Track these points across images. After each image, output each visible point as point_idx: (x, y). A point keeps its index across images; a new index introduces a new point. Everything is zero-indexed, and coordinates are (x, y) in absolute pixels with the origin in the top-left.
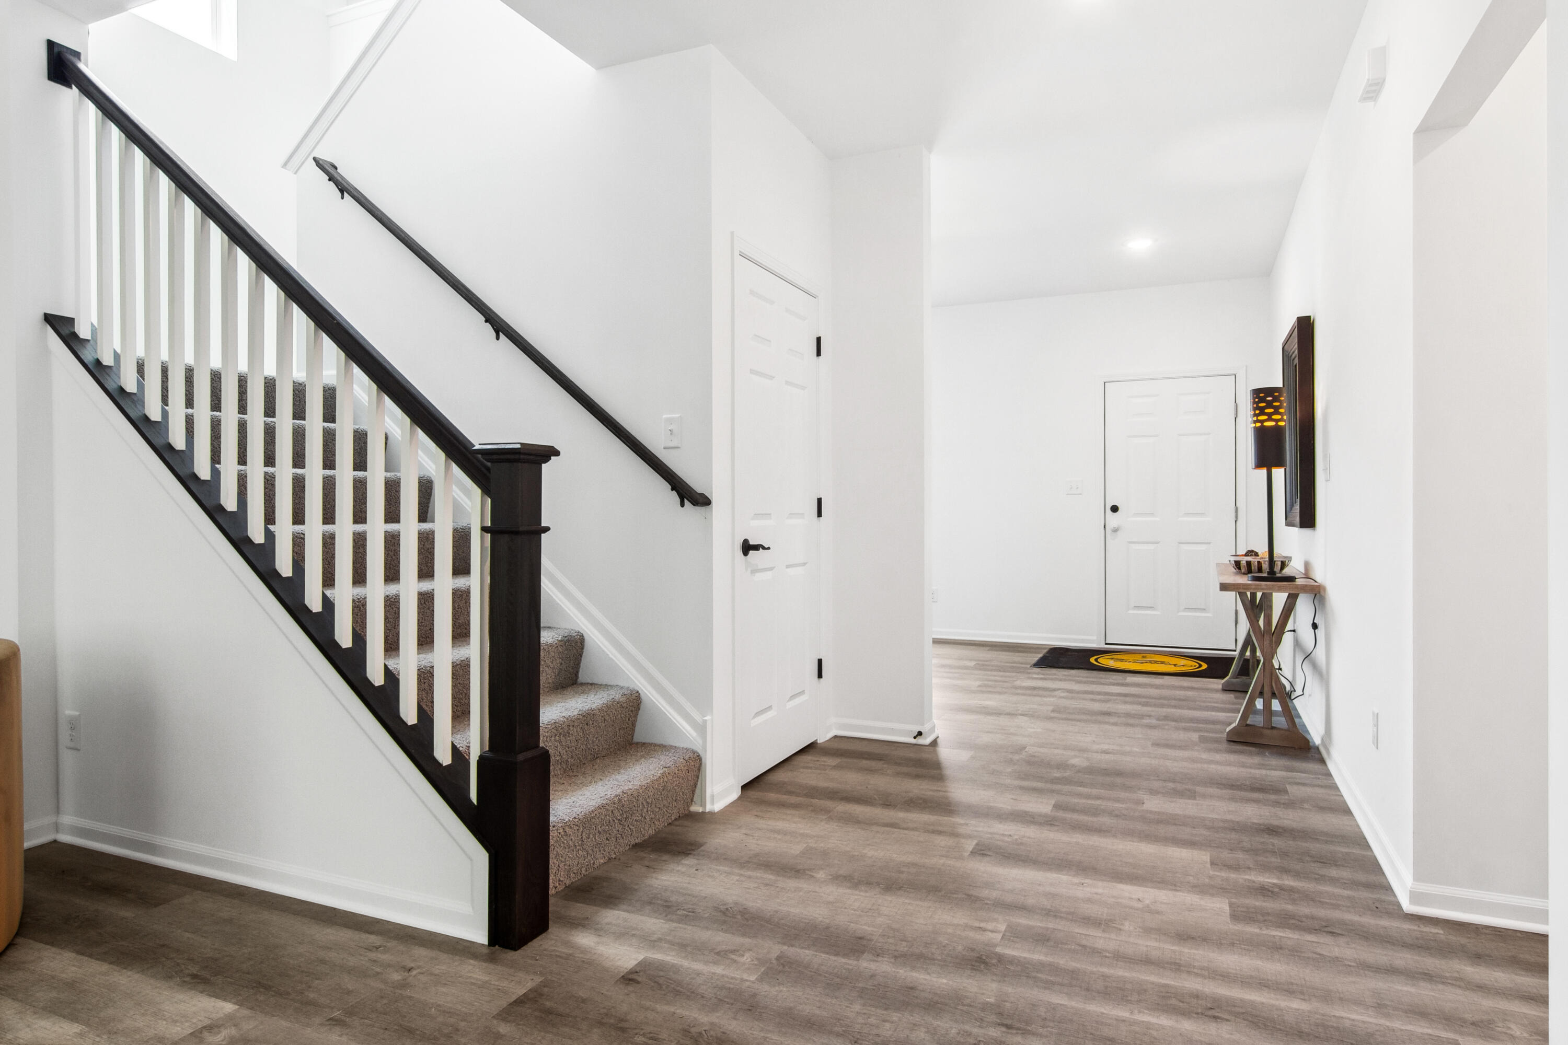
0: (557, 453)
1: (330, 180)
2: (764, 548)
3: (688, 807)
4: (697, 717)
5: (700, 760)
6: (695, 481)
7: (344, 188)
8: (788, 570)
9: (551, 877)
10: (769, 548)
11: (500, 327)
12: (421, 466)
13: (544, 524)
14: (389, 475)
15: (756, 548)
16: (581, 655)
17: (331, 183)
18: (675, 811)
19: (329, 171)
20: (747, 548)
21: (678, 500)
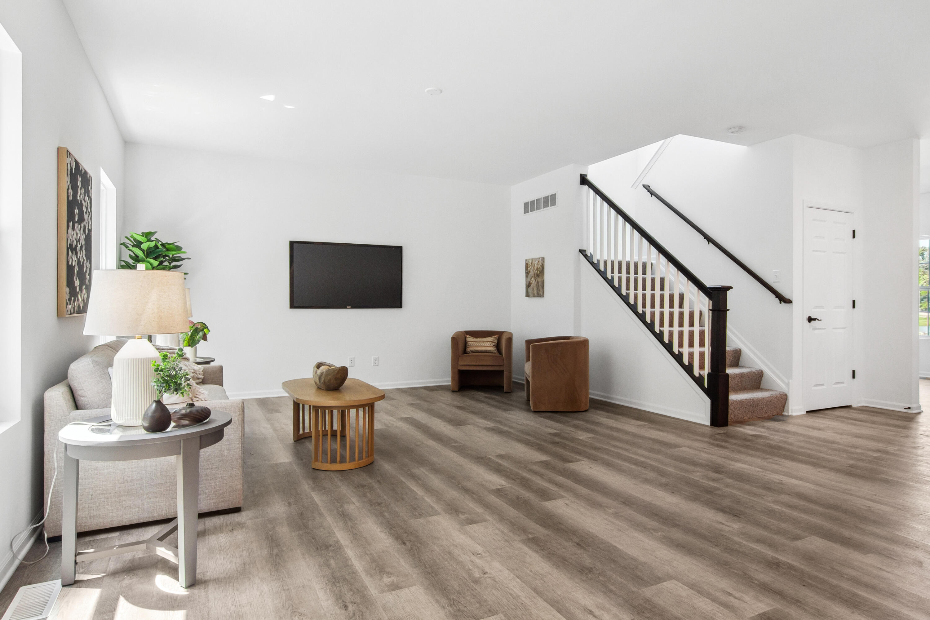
0: (732, 288)
1: (648, 192)
2: (818, 320)
3: (782, 413)
4: (786, 381)
5: (787, 396)
6: (786, 294)
7: (652, 193)
8: (834, 330)
9: (729, 416)
10: (821, 320)
11: (709, 240)
12: (680, 289)
13: (728, 308)
14: (670, 292)
15: (814, 319)
16: (740, 356)
17: (649, 193)
18: (776, 412)
19: (647, 187)
20: (810, 320)
21: (779, 301)
